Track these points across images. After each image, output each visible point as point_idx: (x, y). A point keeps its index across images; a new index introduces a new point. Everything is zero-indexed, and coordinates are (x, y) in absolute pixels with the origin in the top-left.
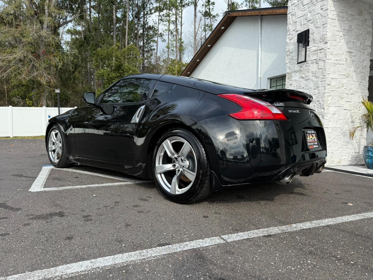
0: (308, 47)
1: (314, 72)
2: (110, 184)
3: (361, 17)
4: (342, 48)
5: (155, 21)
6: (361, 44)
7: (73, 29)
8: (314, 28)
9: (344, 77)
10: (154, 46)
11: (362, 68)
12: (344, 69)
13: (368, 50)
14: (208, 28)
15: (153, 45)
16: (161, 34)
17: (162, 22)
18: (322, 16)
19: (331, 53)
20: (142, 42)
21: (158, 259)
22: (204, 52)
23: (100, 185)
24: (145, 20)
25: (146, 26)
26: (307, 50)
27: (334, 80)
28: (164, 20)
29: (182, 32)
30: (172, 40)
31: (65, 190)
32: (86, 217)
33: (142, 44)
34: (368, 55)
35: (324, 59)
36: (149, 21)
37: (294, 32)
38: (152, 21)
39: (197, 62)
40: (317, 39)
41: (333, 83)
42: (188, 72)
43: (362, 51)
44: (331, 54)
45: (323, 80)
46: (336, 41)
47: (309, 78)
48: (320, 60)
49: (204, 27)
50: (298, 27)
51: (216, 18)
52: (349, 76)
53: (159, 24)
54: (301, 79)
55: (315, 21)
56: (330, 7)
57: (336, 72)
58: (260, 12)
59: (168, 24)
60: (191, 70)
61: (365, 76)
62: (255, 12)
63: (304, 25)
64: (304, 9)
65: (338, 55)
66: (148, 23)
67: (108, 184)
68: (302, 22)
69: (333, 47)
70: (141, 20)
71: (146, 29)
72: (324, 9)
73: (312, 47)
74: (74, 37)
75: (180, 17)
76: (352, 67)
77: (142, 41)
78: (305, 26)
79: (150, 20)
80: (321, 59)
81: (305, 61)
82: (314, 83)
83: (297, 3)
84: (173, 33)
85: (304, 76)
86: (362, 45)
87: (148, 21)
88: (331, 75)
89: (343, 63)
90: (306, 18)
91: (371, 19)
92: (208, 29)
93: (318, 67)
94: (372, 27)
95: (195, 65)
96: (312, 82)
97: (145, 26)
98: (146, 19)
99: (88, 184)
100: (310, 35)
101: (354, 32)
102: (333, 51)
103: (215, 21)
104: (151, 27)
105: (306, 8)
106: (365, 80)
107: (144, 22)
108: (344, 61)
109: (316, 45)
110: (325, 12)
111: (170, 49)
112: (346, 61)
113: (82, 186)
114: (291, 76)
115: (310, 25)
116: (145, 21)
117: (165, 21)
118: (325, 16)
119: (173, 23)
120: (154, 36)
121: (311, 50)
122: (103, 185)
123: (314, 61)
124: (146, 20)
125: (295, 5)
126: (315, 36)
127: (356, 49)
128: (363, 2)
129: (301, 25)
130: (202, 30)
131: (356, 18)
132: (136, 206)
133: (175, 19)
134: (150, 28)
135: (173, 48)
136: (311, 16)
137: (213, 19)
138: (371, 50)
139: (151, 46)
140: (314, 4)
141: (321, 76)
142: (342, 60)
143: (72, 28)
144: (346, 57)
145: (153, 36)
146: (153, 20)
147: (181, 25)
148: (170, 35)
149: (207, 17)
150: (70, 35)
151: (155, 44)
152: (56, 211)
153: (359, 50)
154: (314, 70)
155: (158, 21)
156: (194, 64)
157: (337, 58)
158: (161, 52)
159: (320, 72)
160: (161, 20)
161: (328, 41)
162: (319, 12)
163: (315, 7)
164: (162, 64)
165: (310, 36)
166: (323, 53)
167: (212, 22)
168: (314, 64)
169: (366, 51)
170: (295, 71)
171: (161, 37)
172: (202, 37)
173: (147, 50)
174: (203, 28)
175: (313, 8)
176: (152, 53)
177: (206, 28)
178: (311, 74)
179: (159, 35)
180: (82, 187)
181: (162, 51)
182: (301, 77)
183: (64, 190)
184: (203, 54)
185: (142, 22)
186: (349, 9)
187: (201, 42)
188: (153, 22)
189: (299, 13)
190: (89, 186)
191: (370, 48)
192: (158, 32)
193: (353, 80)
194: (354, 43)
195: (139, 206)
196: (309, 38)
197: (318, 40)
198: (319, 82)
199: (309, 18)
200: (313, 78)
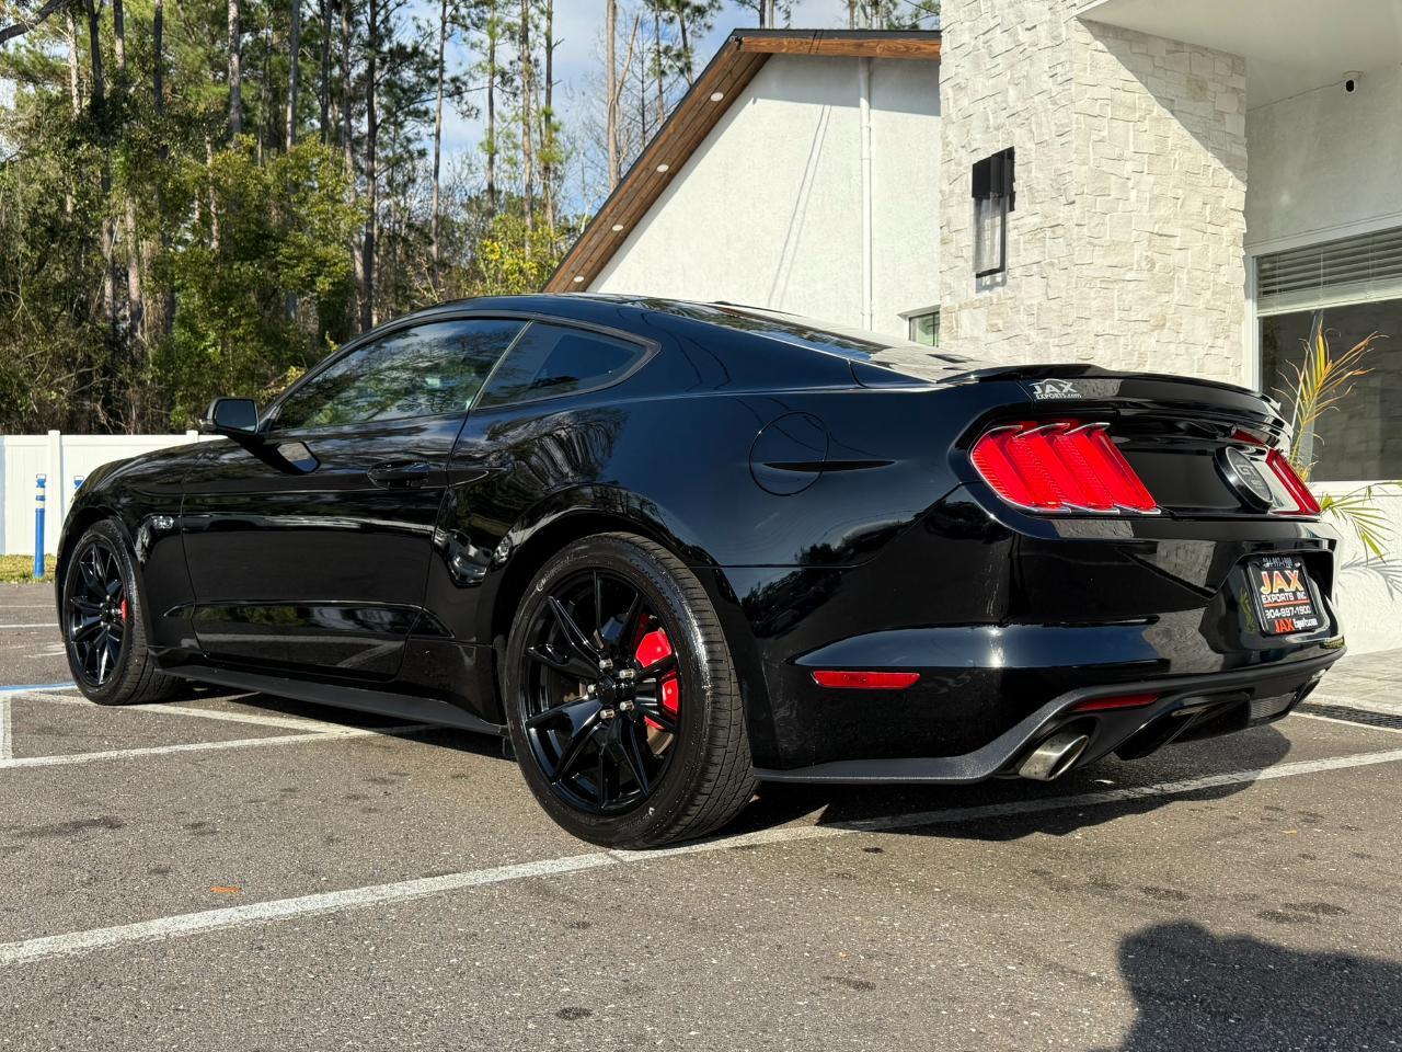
0: (1010, 216)
1: (1035, 308)
2: (257, 742)
3: (1201, 104)
4: (1130, 222)
5: (423, 24)
6: (1204, 204)
7: (29, 51)
8: (1030, 145)
9: (1144, 327)
10: (421, 140)
11: (1214, 293)
12: (1143, 299)
13: (1235, 225)
14: (670, 62)
15: (418, 133)
16: (454, 80)
17: (458, 29)
18: (1055, 104)
19: (1093, 240)
20: (365, 119)
21: (422, 900)
22: (644, 194)
23: (220, 746)
24: (379, 19)
25: (386, 48)
26: (1010, 225)
27: (1106, 340)
28: (468, 21)
29: (554, 78)
30: (509, 114)
31: (95, 761)
32: (195, 826)
33: (365, 128)
34: (1234, 243)
35: (1067, 264)
36: (400, 23)
37: (963, 152)
38: (412, 26)
39: (613, 235)
40: (1039, 188)
41: (1100, 352)
42: (577, 275)
43: (1210, 229)
44: (1089, 243)
45: (1065, 340)
46: (1109, 195)
47: (1018, 331)
48: (1052, 264)
49: (653, 59)
50: (978, 136)
51: (708, 19)
52: (1164, 325)
53: (444, 39)
54: (992, 337)
55: (1033, 119)
56: (1081, 74)
57: (1112, 311)
58: (860, 46)
59: (488, 41)
60: (588, 266)
61: (1228, 322)
62: (843, 44)
63: (997, 129)
64: (997, 71)
65: (1118, 248)
66: (390, 32)
67: (247, 742)
68: (991, 116)
69: (1096, 220)
70: (362, 18)
71: (384, 61)
72: (1060, 79)
73: (1023, 215)
74: (33, 92)
75: (542, 12)
76: (1173, 289)
77: (366, 115)
78: (1001, 135)
79: (404, 18)
80: (1056, 261)
81: (1002, 269)
82: (1036, 353)
83: (973, 44)
84: (512, 80)
85: (1001, 324)
86: (1209, 206)
87: (393, 20)
88: (1093, 322)
89: (1139, 276)
90: (1004, 105)
91: (1239, 113)
92: (671, 67)
93: (1047, 294)
94: (1245, 141)
95: (604, 246)
96: (1028, 347)
97: (380, 45)
98: (382, 12)
99: (174, 743)
100: (1017, 169)
101: (1175, 160)
102: (1100, 232)
103: (705, 33)
104: (409, 50)
105: (1000, 67)
106: (1227, 337)
107: (373, 28)
108: (1140, 269)
109: (1038, 208)
110: (1064, 90)
111: (497, 157)
112: (1150, 270)
113: (155, 751)
114: (957, 321)
115: (1017, 131)
116: (382, 22)
117: (475, 25)
118: (1063, 102)
119: (512, 38)
120: (422, 91)
121: (1022, 226)
122: (229, 744)
123: (1035, 267)
124: (386, 20)
125: (966, 49)
126: (1033, 174)
127: (1186, 222)
128: (1206, 49)
129: (988, 128)
130: (646, 70)
131: (1182, 111)
132: (356, 798)
133: (520, 21)
134: (402, 55)
135: (511, 153)
136: (1019, 99)
137: (693, 21)
138: (1245, 227)
139: (409, 140)
140: (1027, 54)
141: (1057, 328)
142: (1135, 267)
143: (23, 50)
144: (1149, 253)
145: (413, 93)
146: (414, 19)
147: (549, 48)
148: (496, 92)
149: (665, 14)
150: (11, 84)
151: (426, 130)
152: (92, 818)
153: (1199, 226)
154: (1035, 302)
155: (440, 24)
156: (602, 241)
157: (1113, 260)
158: (458, 167)
159: (1054, 311)
160: (454, 20)
161: (1077, 198)
162: (1044, 87)
163: (1031, 65)
164: (462, 217)
165: (1016, 175)
166: (1061, 240)
167: (688, 34)
168: (1033, 278)
169: (1225, 230)
170: (972, 304)
171: (456, 97)
172: (646, 102)
173: (391, 154)
174: (648, 63)
175: (1024, 68)
176: (414, 169)
177: (664, 61)
178: (1023, 317)
179: (445, 86)
180: (157, 752)
181: (463, 162)
182: (992, 326)
183: (90, 763)
184: (637, 203)
185: (364, 30)
186: (1151, 75)
187: (643, 124)
188: (419, 27)
189: (982, 85)
190: (179, 748)
191: (1243, 219)
192: (442, 71)
193: (1182, 337)
194: (1180, 202)
195: (365, 797)
196: (1012, 179)
197: (1044, 190)
198: (1052, 349)
199: (1011, 104)
200: (1033, 334)
